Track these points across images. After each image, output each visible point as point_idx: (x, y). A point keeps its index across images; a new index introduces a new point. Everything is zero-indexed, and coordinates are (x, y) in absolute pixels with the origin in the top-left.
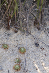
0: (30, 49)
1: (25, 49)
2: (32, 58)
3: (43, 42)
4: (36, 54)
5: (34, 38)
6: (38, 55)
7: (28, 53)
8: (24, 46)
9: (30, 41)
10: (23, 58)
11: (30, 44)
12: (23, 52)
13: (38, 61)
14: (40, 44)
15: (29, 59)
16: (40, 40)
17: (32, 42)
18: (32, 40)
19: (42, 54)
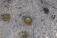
0: (38, 17)
1: (32, 18)
2: (41, 28)
3: (53, 6)
4: (46, 23)
5: (42, 3)
6: (49, 25)
7: (36, 23)
8: (30, 14)
9: (37, 6)
10: (30, 30)
11: (37, 11)
12: (29, 22)
13: (49, 32)
14: (50, 9)
15: (38, 31)
16: (49, 3)
17: (39, 8)
18: (40, 5)
19: (54, 22)
